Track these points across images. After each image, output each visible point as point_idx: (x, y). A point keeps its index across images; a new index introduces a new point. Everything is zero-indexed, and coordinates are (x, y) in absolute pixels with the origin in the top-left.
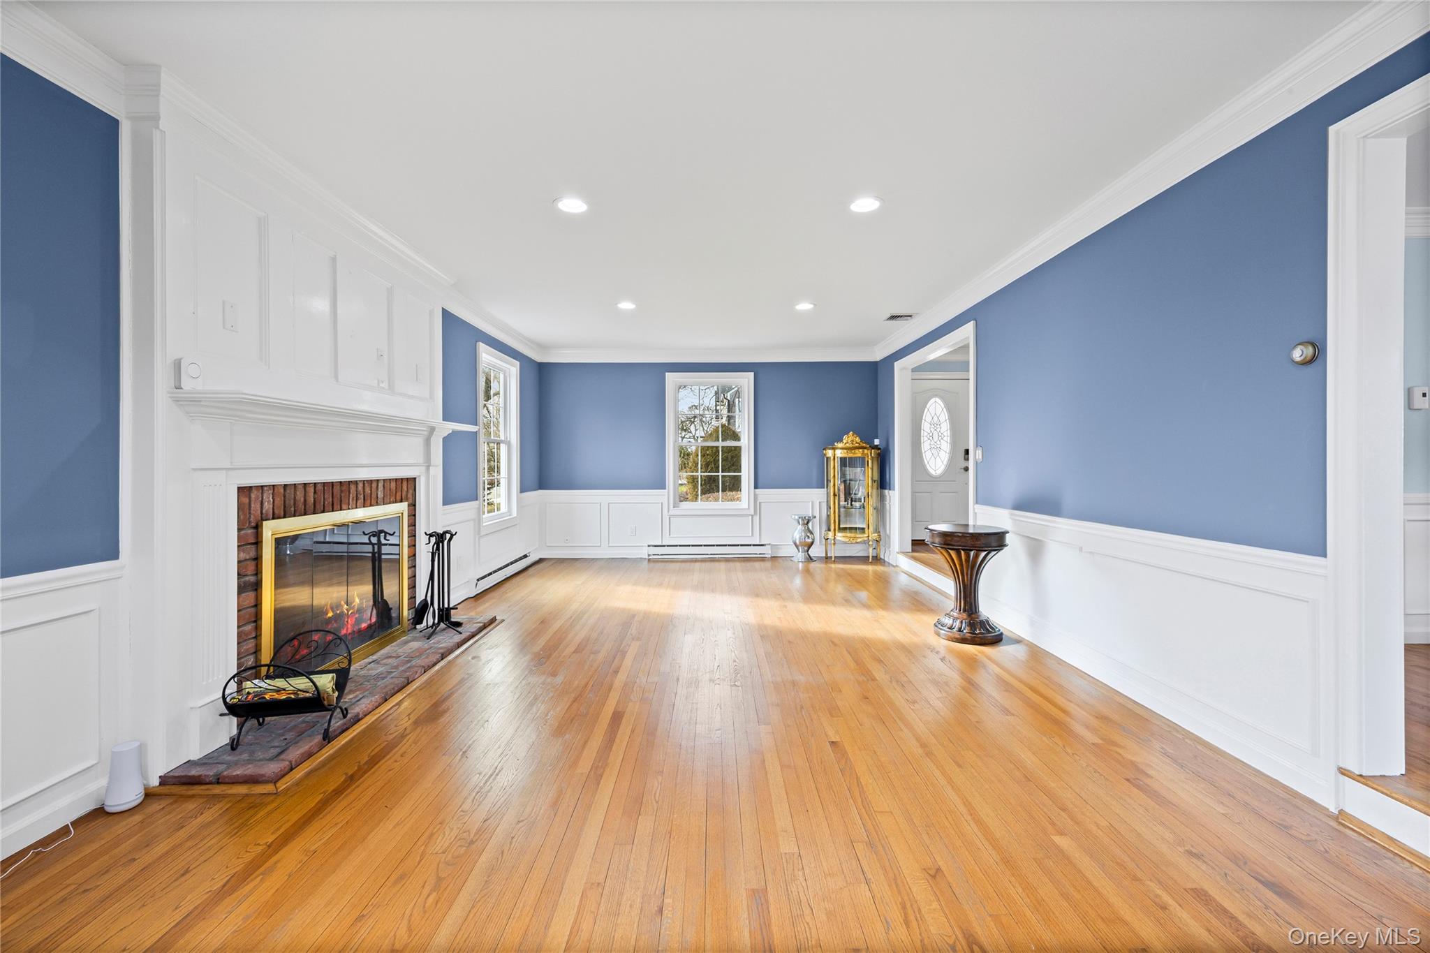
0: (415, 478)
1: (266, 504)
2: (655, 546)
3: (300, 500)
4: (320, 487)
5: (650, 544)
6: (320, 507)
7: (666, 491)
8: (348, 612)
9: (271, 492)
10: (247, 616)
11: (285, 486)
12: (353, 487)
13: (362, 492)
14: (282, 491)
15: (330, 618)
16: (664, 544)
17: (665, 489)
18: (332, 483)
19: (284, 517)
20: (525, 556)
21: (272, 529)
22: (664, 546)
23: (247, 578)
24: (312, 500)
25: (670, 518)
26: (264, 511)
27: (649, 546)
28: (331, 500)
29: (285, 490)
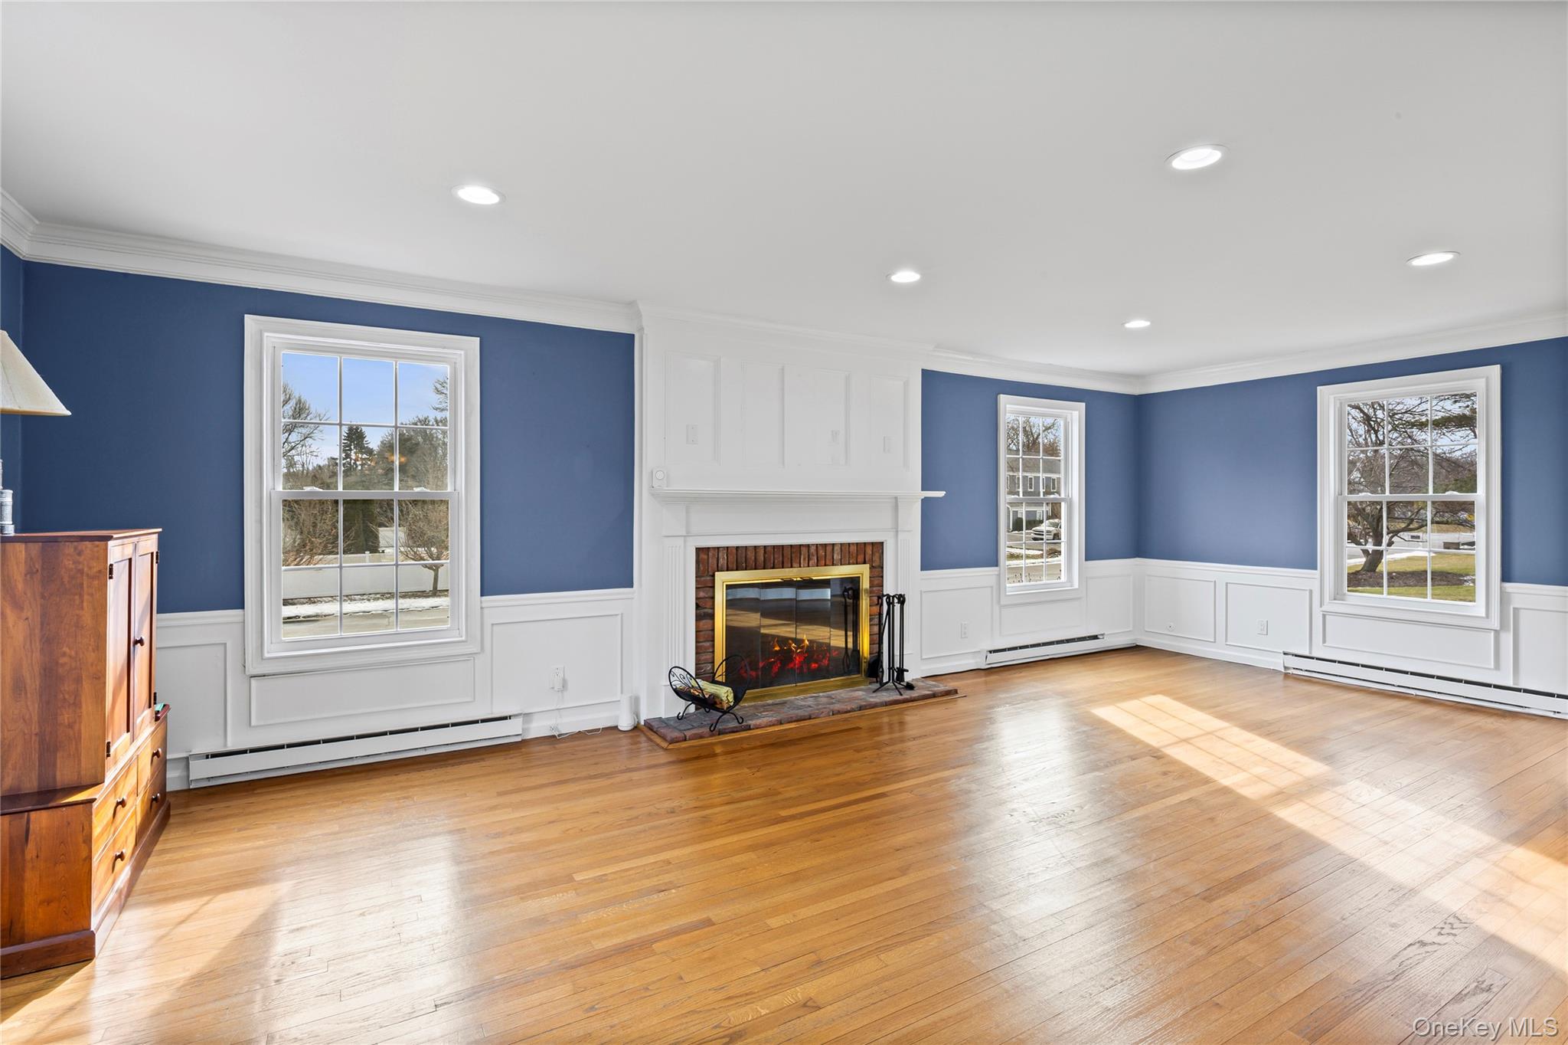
0: (883, 543)
1: (721, 560)
2: (1296, 656)
3: (751, 558)
4: (768, 549)
5: (1287, 651)
6: (768, 564)
7: (1316, 573)
8: (796, 650)
9: (725, 551)
10: (706, 636)
11: (737, 548)
12: (804, 551)
13: (815, 553)
14: (735, 551)
15: (776, 651)
16: (1313, 655)
17: (1316, 569)
18: (783, 546)
19: (737, 570)
20: (1095, 637)
21: (722, 579)
22: (1313, 658)
23: (706, 610)
24: (763, 559)
25: (1324, 616)
26: (720, 565)
27: (1285, 654)
28: (781, 559)
29: (737, 550)
